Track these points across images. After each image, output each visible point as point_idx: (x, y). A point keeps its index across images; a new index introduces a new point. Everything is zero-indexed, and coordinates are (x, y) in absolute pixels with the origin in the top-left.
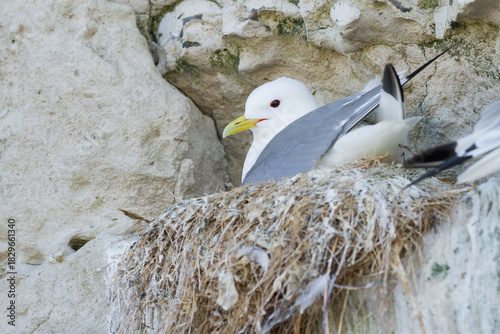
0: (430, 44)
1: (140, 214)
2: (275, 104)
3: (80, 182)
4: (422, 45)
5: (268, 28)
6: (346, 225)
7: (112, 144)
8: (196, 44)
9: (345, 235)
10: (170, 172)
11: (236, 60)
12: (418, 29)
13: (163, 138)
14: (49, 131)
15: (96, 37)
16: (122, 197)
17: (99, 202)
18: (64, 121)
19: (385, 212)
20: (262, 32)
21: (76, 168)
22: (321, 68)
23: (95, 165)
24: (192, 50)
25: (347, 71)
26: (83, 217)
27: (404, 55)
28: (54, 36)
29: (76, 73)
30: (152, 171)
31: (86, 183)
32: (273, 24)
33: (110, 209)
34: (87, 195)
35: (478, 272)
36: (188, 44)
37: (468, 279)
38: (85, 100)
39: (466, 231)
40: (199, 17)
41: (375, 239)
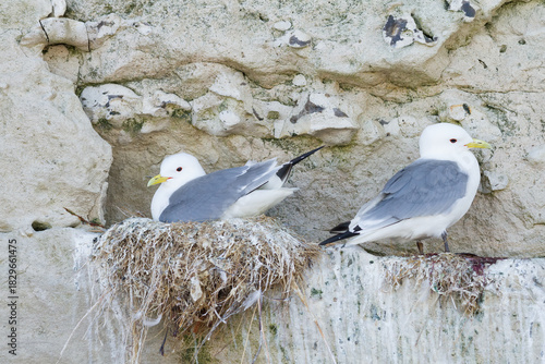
0: (269, 140)
1: (74, 212)
2: (179, 169)
3: (42, 188)
4: (264, 139)
5: (168, 113)
6: (268, 261)
7: (67, 169)
8: (118, 113)
9: (268, 267)
10: (98, 190)
11: (140, 126)
12: (265, 130)
13: (98, 169)
14: (22, 153)
15: (55, 100)
16: (67, 201)
17: (52, 201)
18: (33, 149)
19: (288, 256)
20: (164, 114)
21: (41, 180)
22: (192, 139)
23: (53, 179)
24: (116, 117)
25: (210, 144)
26: (41, 209)
27: (251, 143)
28: (29, 95)
29: (49, 123)
30: (89, 188)
31: (46, 189)
32: (171, 111)
33: (58, 207)
34: (44, 197)
35: (345, 300)
36: (113, 113)
37: (338, 302)
38: (52, 140)
39: (333, 273)
40: (121, 97)
41: (285, 272)
